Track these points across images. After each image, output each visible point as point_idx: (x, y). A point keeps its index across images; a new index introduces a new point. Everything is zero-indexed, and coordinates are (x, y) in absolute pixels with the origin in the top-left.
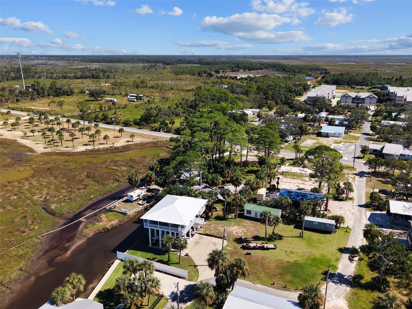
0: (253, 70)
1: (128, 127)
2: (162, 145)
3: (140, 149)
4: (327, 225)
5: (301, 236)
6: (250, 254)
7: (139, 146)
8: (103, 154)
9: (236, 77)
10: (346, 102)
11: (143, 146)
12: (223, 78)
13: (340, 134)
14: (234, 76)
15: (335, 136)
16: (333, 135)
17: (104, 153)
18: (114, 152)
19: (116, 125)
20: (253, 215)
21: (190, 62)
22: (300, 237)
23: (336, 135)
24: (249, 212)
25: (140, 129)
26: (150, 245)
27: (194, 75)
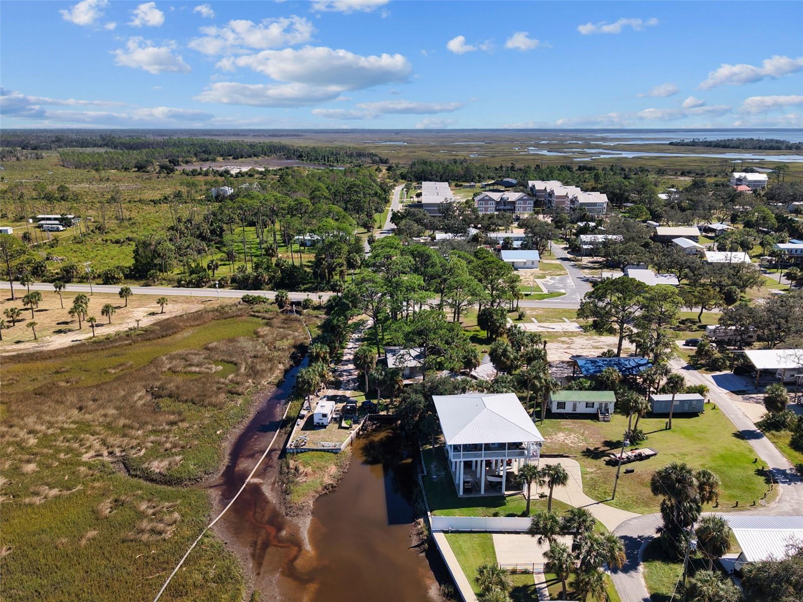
0: (242, 157)
1: (115, 284)
2: (239, 313)
3: (198, 325)
4: (694, 403)
5: (668, 427)
6: (632, 471)
7: (188, 319)
8: (126, 345)
9: (227, 172)
10: (486, 209)
11: (197, 318)
12: (200, 174)
13: (533, 263)
14: (223, 169)
15: (526, 266)
16: (522, 265)
17: (130, 344)
18: (149, 340)
19: (80, 282)
20: (568, 409)
21: (84, 144)
22: (666, 429)
23: (528, 265)
24: (561, 405)
25: (147, 285)
26: (461, 493)
27: (126, 169)
